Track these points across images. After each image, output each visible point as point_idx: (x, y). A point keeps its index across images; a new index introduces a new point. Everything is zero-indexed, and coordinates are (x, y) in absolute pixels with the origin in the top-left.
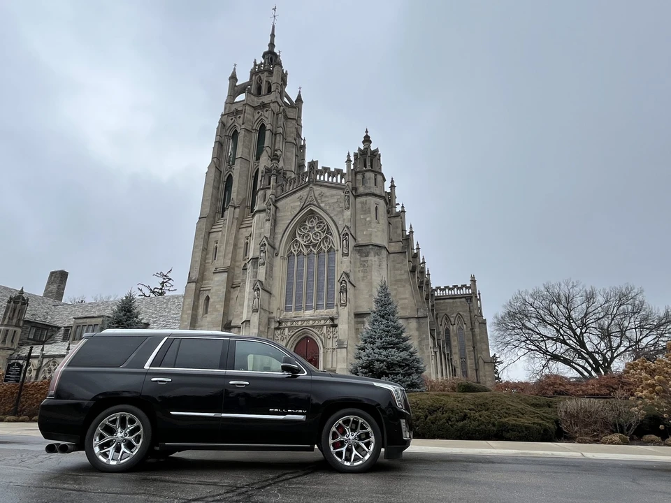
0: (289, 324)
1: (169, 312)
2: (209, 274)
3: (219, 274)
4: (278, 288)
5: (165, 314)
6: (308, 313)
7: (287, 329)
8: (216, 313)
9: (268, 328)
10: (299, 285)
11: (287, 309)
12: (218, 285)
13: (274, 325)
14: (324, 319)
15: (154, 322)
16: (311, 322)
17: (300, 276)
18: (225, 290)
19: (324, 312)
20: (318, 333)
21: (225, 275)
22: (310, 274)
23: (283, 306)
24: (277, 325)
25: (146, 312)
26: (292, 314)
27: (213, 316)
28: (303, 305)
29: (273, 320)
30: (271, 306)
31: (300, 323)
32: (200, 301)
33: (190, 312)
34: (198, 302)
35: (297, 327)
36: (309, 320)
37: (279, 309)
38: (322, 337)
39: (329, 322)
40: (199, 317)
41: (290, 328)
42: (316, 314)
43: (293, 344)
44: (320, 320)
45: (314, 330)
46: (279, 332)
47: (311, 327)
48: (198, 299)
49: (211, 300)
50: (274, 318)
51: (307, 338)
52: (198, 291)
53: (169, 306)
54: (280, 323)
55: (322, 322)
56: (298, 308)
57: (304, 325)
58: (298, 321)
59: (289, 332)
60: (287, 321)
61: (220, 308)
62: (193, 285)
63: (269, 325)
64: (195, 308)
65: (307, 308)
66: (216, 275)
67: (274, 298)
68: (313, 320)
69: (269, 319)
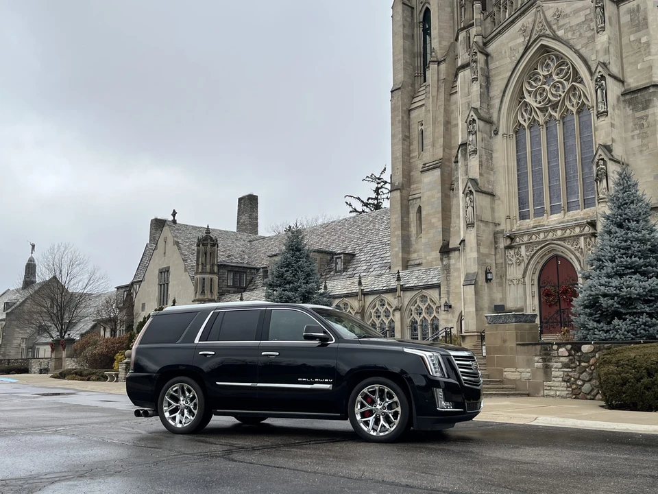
0: (526, 239)
1: (377, 235)
2: (416, 174)
3: (431, 172)
4: (505, 183)
5: (372, 237)
6: (554, 219)
7: (523, 248)
8: (433, 231)
9: (496, 248)
10: (537, 175)
11: (523, 217)
12: (430, 190)
13: (503, 243)
14: (580, 225)
15: (361, 251)
16: (559, 233)
17: (536, 160)
18: (440, 195)
19: (580, 214)
20: (572, 248)
21: (437, 172)
22: (552, 155)
23: (515, 212)
24: (509, 242)
25: (350, 238)
26: (530, 223)
27: (431, 235)
28: (547, 206)
29: (501, 235)
30: (496, 215)
31: (542, 236)
32: (411, 215)
33: (399, 232)
34: (408, 217)
35: (539, 243)
36: (555, 230)
37: (508, 217)
38: (578, 255)
39: (587, 230)
40: (413, 239)
41: (528, 245)
42: (567, 218)
43: (535, 269)
44: (573, 227)
45: (566, 245)
46: (512, 252)
47: (559, 239)
48: (408, 213)
49: (424, 213)
50: (502, 232)
51: (556, 257)
52: (405, 202)
53: (377, 226)
54: (512, 238)
55: (577, 230)
56: (539, 213)
57: (549, 238)
58: (539, 233)
59: (527, 251)
60: (522, 235)
61: (437, 221)
62: (397, 194)
63: (496, 242)
64: (405, 226)
65: (553, 210)
66: (426, 174)
67: (499, 202)
68: (562, 229)
69: (495, 234)
